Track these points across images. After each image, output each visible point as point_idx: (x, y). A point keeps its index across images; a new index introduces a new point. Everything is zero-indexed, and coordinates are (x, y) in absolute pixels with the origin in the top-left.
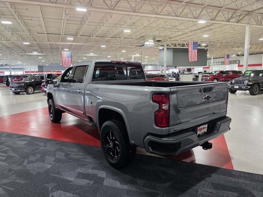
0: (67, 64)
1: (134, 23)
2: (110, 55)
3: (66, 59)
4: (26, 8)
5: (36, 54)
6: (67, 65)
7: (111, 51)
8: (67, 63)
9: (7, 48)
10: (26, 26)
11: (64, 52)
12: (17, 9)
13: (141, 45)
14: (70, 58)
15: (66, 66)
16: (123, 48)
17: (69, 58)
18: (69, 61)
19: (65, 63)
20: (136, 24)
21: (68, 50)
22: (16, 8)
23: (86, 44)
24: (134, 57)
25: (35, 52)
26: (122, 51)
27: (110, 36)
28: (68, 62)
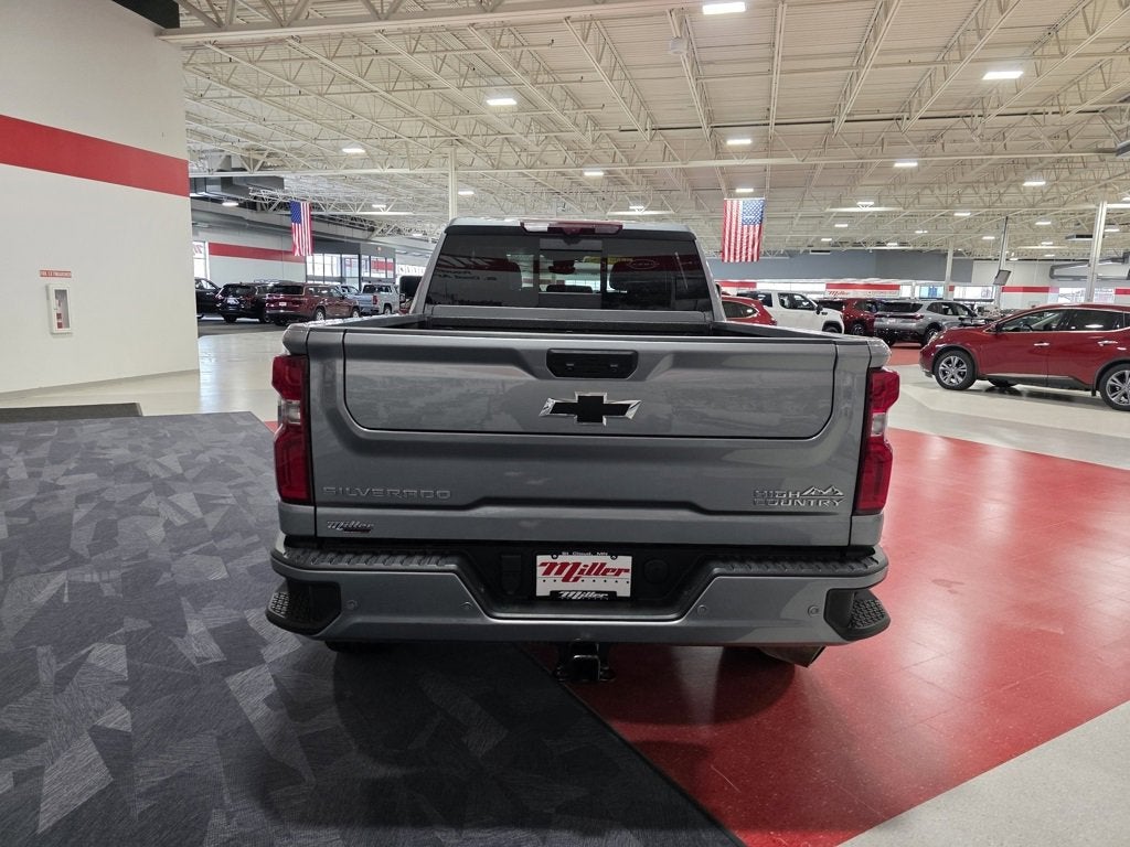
0: (741, 252)
1: (1054, 28)
2: (964, 207)
3: (739, 231)
4: (548, 37)
5: (640, 213)
6: (738, 257)
7: (968, 185)
8: (738, 249)
9: (553, 194)
10: (579, 108)
11: (735, 202)
12: (529, 45)
13: (1120, 145)
14: (757, 226)
15: (735, 258)
16: (1027, 163)
17: (752, 226)
18: (751, 238)
19: (732, 248)
20: (1061, 34)
21: (751, 190)
22: (526, 44)
23: (822, 162)
24: (1108, 210)
25: (638, 204)
26: (1027, 184)
27: (922, 113)
28: (744, 244)
